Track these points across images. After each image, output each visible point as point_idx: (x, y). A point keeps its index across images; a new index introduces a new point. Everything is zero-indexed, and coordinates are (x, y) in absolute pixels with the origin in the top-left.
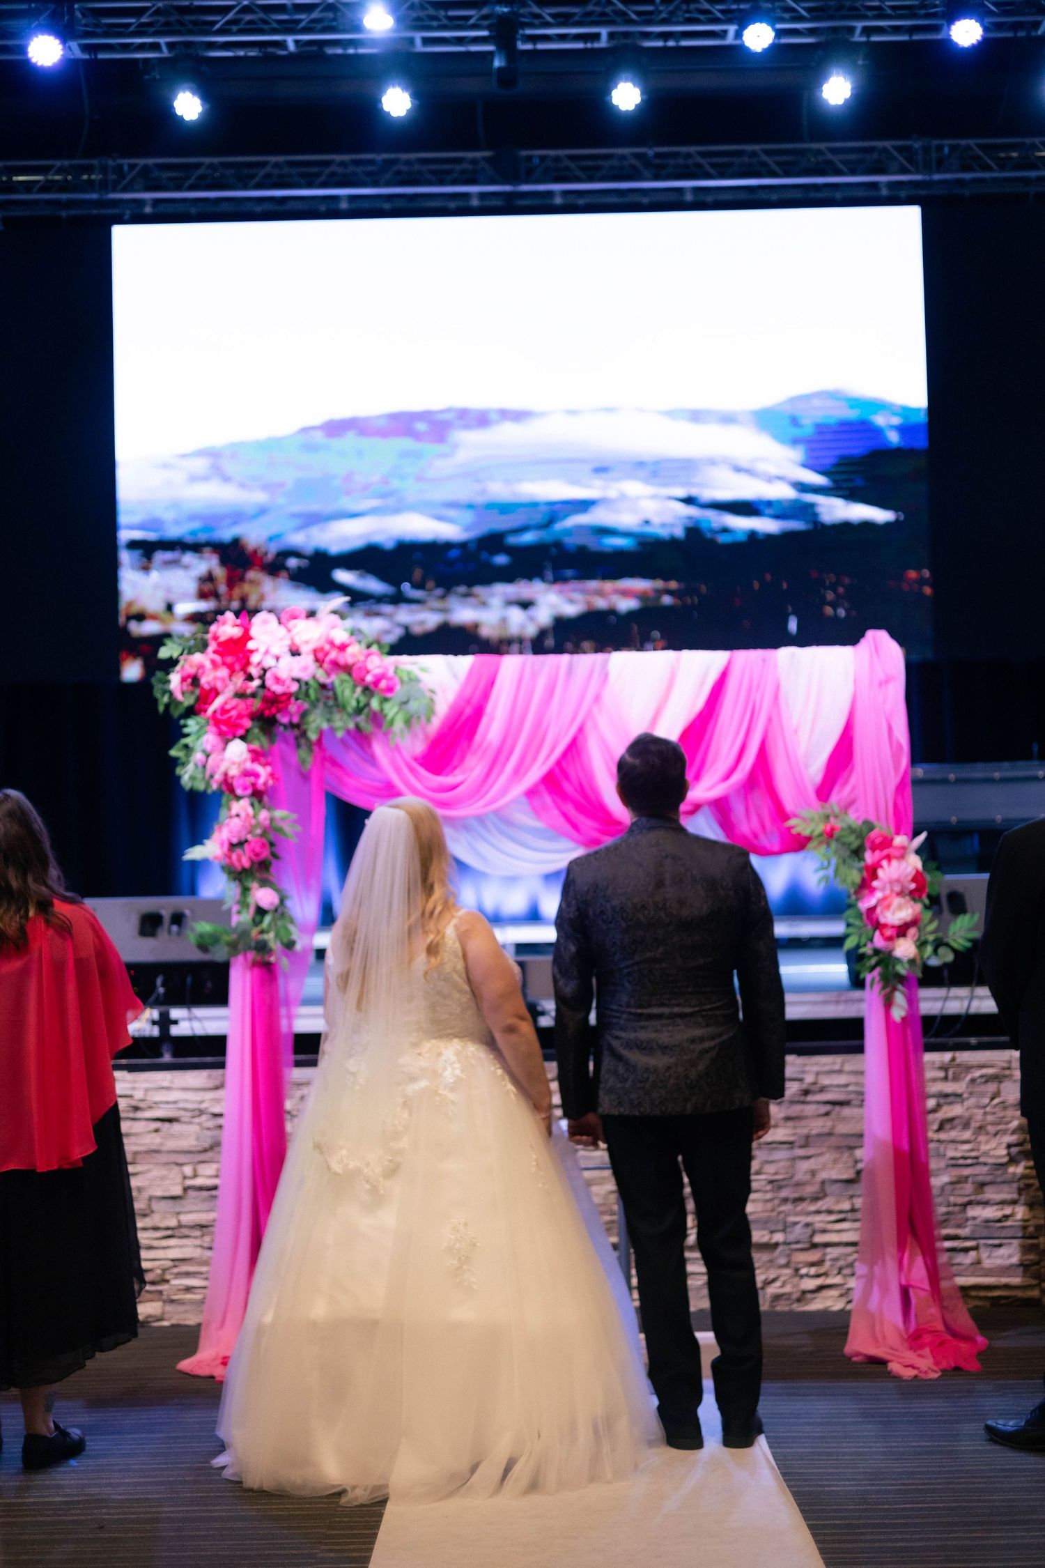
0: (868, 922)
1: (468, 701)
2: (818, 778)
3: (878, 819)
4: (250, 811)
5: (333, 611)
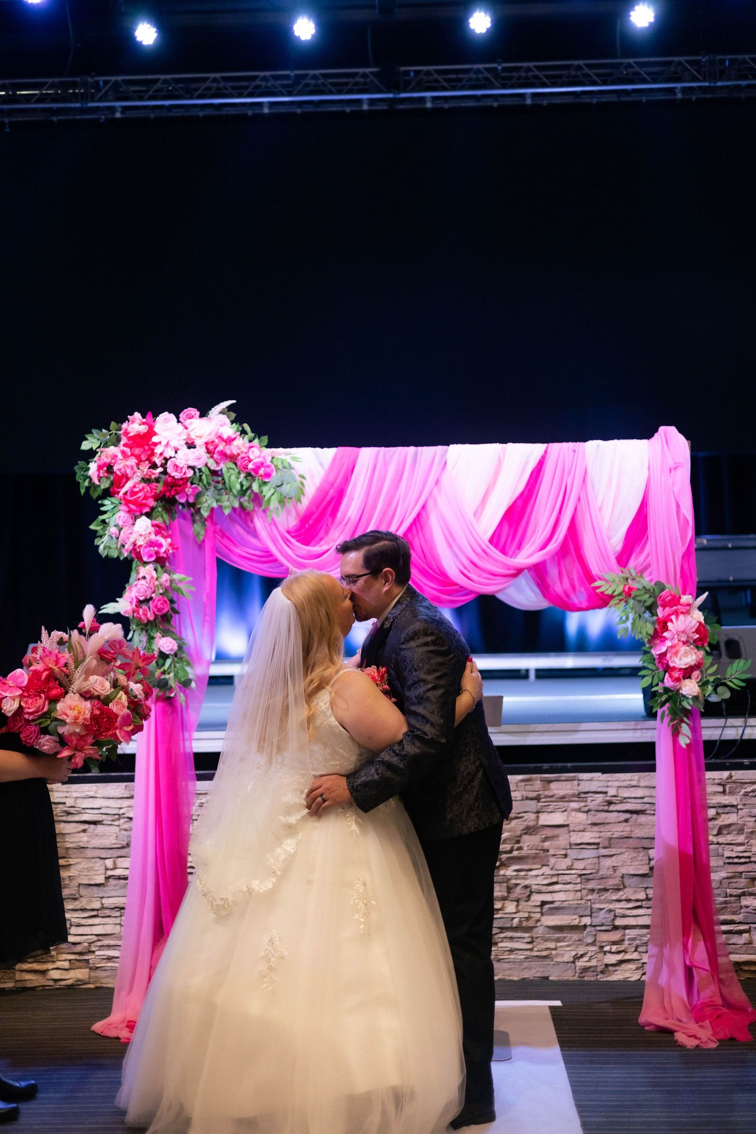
0: (660, 666)
1: (332, 485)
2: (619, 548)
3: (668, 581)
4: (154, 574)
5: (222, 412)
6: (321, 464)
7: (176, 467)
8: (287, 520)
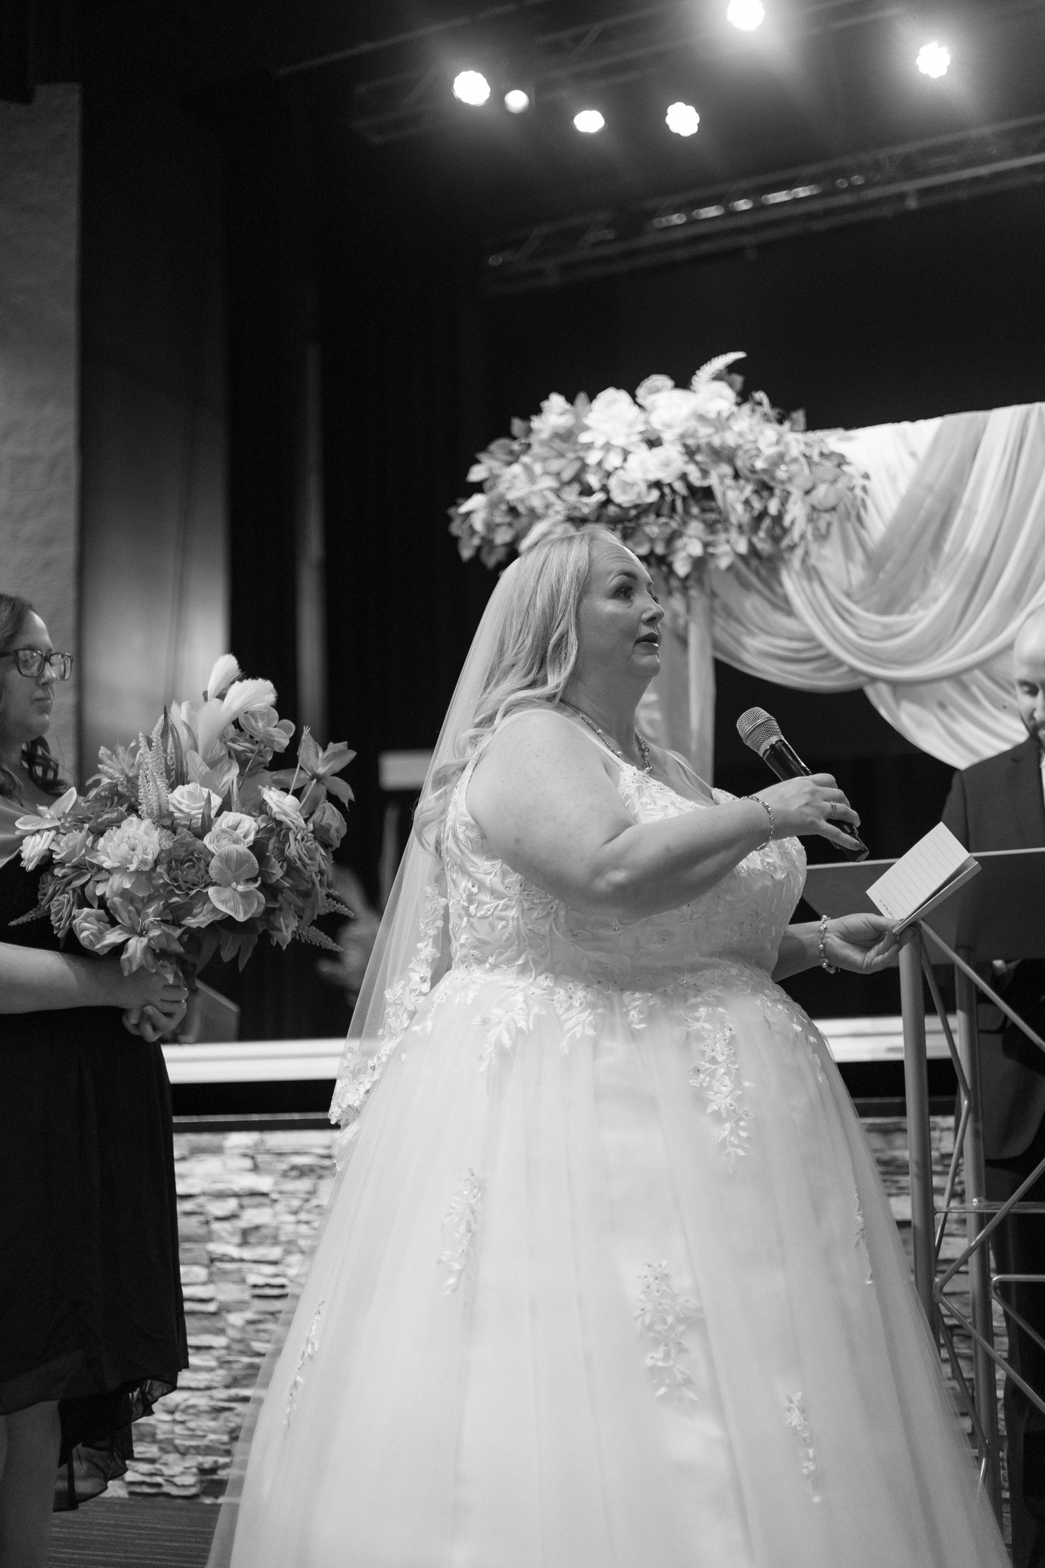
1: (931, 489)
5: (718, 377)
6: (913, 454)
7: (627, 486)
8: (848, 572)
